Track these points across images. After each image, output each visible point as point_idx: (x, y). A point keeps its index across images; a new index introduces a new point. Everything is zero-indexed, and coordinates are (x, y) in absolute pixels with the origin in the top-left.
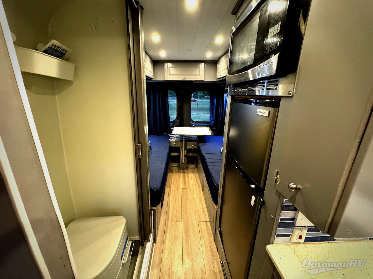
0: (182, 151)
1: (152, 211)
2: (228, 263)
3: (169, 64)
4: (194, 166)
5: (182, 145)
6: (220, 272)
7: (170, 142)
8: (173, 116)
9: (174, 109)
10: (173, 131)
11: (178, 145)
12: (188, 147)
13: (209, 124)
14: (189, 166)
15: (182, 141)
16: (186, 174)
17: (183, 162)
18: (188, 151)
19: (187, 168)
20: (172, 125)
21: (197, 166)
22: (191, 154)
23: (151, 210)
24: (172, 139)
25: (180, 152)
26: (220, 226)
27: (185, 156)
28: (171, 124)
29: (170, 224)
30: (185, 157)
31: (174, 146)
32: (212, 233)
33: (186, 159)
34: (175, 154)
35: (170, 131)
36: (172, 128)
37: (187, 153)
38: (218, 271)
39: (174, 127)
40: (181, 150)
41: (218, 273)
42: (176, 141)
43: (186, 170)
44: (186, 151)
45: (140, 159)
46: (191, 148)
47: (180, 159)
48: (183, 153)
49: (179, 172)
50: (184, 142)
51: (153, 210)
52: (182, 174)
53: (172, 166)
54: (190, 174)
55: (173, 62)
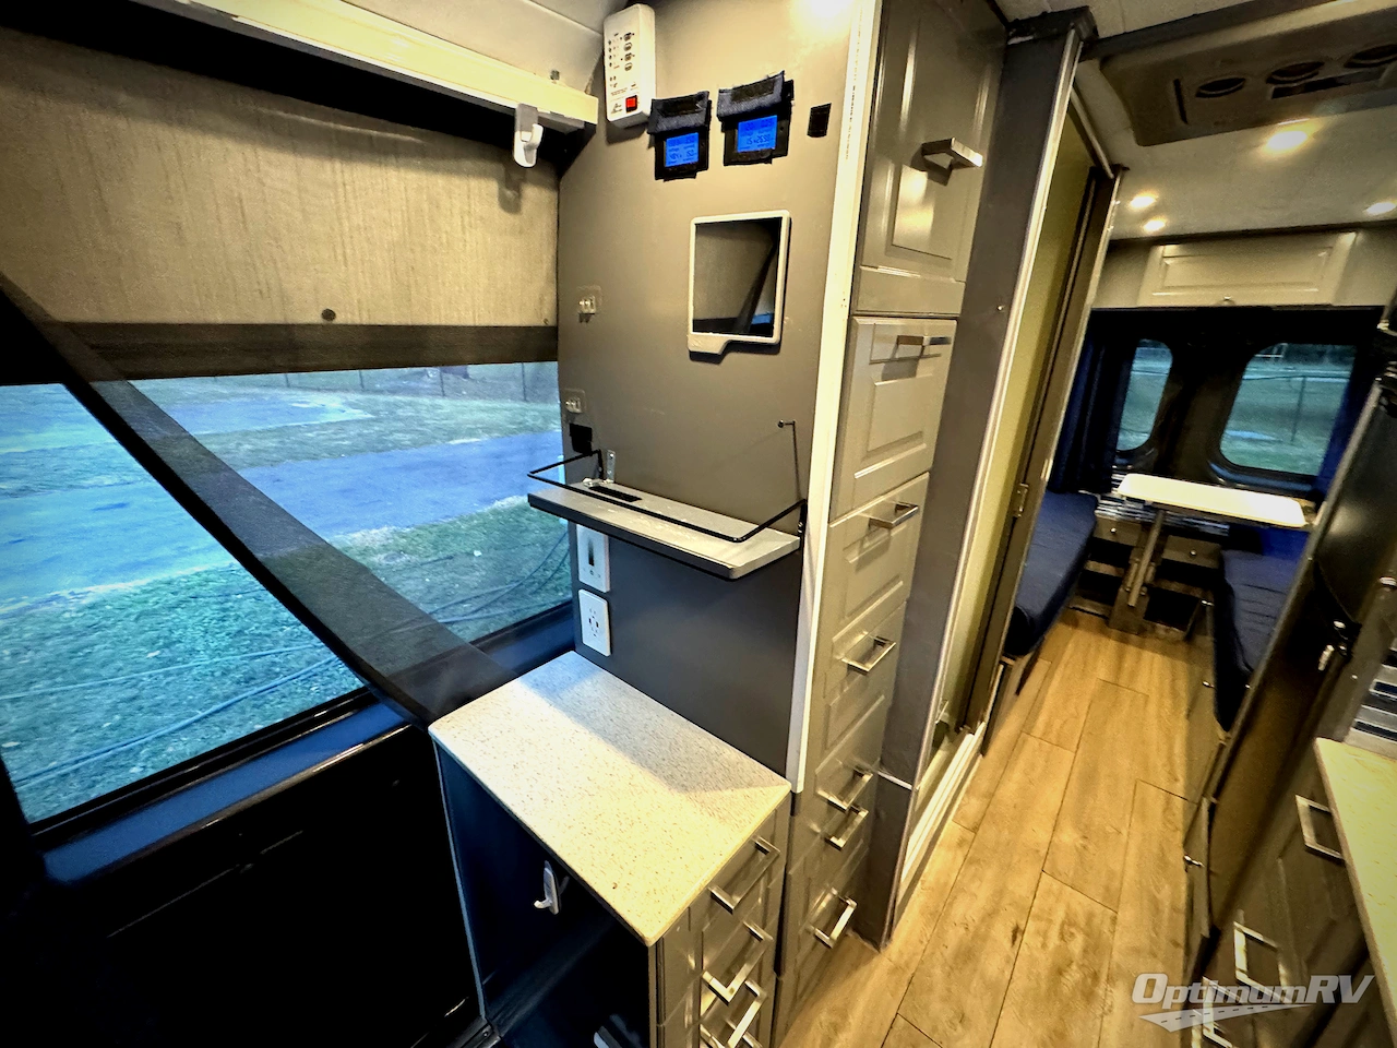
0: (1139, 563)
1: (1002, 667)
2: (1209, 872)
3: (1170, 249)
4: (1176, 633)
5: (1146, 544)
6: (1174, 909)
7: (1096, 521)
8: (1135, 432)
9: (1148, 406)
10: (1117, 486)
11: (1128, 539)
12: (1169, 555)
13: (1307, 488)
14: (1154, 627)
15: (1146, 527)
16: (1131, 650)
17: (1132, 603)
18: (1165, 569)
19: (1141, 632)
20: (1122, 465)
21: (1189, 639)
22: (1175, 587)
23: (1001, 662)
24: (1109, 511)
25: (1127, 567)
26: (1217, 795)
27: (1144, 585)
28: (1118, 460)
29: (1032, 743)
30: (1145, 589)
31: (1109, 538)
32: (1181, 826)
33: (1147, 599)
34: (1105, 569)
35: (1106, 486)
36: (1116, 477)
37: (1158, 575)
38: (1167, 903)
39: (1125, 471)
40: (1133, 557)
41: (1167, 910)
42: (1120, 524)
43: (1133, 637)
44: (1157, 568)
45: (1015, 519)
46: (1185, 561)
47: (1121, 590)
48: (1142, 570)
49: (1102, 632)
50: (1155, 534)
51: (1006, 665)
52: (1112, 644)
53: (1077, 606)
54: (1147, 655)
55: (1190, 242)
